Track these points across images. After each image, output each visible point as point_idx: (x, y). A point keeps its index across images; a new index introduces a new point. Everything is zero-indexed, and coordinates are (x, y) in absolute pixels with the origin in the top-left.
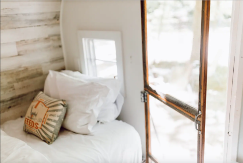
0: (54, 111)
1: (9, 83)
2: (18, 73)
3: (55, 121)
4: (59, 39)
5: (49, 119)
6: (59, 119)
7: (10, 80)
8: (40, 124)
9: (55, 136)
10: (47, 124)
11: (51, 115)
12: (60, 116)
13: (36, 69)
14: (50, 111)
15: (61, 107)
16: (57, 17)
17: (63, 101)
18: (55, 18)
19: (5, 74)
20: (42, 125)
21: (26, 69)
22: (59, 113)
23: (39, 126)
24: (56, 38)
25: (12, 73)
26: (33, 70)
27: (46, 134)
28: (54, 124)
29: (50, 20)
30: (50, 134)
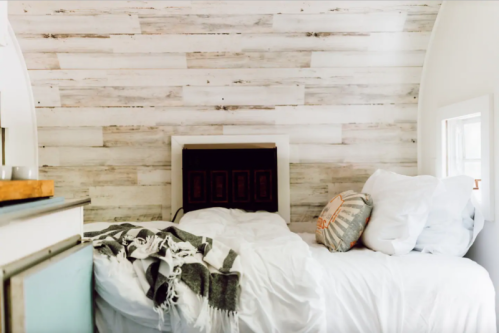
0: (350, 206)
1: (322, 180)
2: (336, 169)
3: (347, 221)
4: (414, 129)
5: (340, 217)
6: (354, 220)
7: (323, 177)
8: (328, 221)
9: (344, 246)
10: (336, 222)
11: (344, 211)
12: (356, 216)
13: (366, 170)
14: (345, 206)
15: (361, 203)
16: (413, 93)
17: (366, 195)
18: (410, 93)
19: (319, 167)
20: (330, 223)
21: (350, 166)
22: (356, 211)
23: (326, 225)
24: (408, 126)
25: (328, 168)
26: (359, 170)
27: (331, 237)
28: (346, 225)
29: (400, 96)
30: (338, 240)
